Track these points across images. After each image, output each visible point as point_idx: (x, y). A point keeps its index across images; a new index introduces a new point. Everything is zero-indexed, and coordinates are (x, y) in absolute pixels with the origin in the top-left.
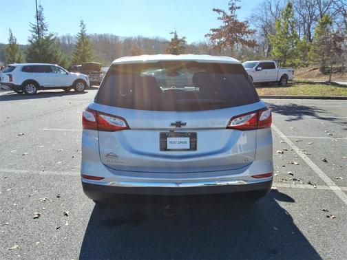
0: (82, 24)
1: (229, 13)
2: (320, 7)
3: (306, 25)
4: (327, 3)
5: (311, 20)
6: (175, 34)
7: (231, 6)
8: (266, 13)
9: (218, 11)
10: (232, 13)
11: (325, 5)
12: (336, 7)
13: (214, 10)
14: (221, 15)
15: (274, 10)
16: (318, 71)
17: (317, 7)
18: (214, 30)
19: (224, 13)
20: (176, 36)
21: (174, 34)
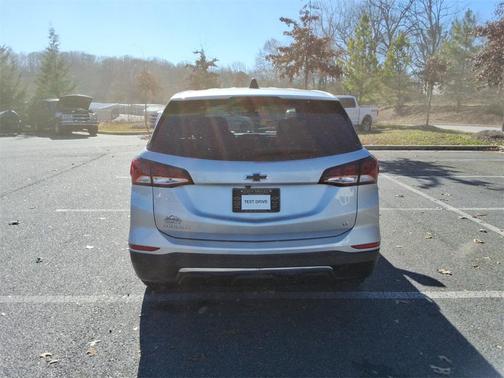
0: (52, 34)
1: (301, 26)
6: (202, 53)
7: (304, 15)
9: (288, 21)
10: (305, 24)
13: (282, 19)
14: (291, 28)
16: (391, 111)
18: (281, 49)
19: (295, 24)
20: (203, 58)
21: (199, 55)
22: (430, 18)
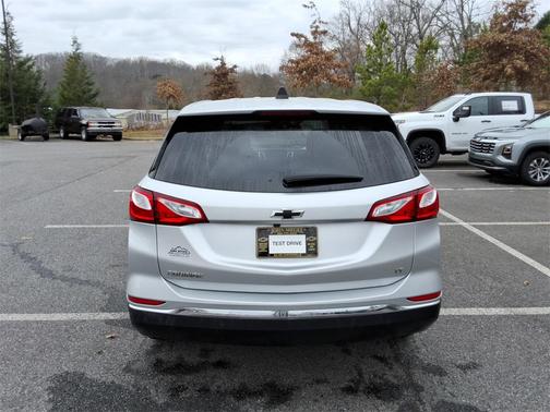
0: (75, 42)
1: (311, 39)
2: (418, 23)
3: (399, 48)
4: (428, 17)
5: (407, 42)
6: (222, 60)
7: (314, 30)
8: (343, 29)
9: (299, 36)
10: (315, 38)
11: (425, 21)
12: (440, 23)
13: (293, 35)
14: (302, 41)
15: (354, 24)
17: (414, 22)
19: (306, 38)
20: (223, 64)
21: (219, 61)
22: (462, 19)
